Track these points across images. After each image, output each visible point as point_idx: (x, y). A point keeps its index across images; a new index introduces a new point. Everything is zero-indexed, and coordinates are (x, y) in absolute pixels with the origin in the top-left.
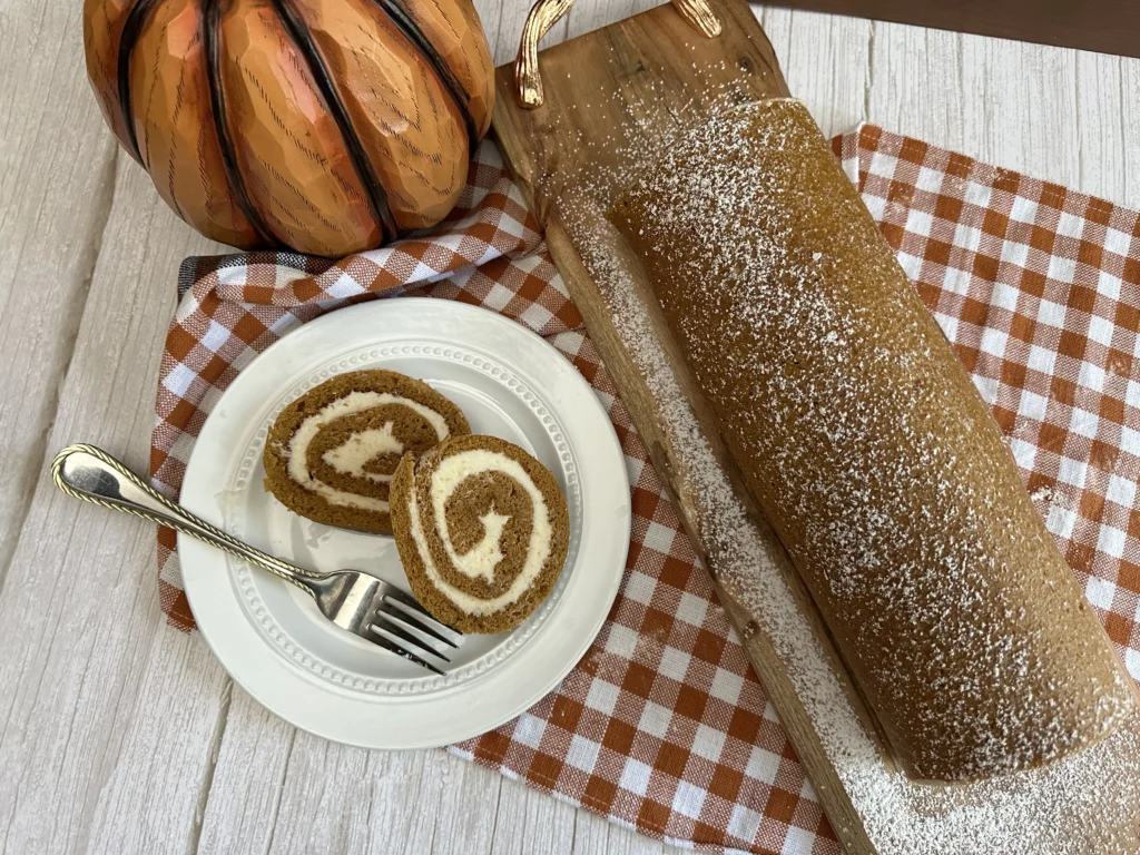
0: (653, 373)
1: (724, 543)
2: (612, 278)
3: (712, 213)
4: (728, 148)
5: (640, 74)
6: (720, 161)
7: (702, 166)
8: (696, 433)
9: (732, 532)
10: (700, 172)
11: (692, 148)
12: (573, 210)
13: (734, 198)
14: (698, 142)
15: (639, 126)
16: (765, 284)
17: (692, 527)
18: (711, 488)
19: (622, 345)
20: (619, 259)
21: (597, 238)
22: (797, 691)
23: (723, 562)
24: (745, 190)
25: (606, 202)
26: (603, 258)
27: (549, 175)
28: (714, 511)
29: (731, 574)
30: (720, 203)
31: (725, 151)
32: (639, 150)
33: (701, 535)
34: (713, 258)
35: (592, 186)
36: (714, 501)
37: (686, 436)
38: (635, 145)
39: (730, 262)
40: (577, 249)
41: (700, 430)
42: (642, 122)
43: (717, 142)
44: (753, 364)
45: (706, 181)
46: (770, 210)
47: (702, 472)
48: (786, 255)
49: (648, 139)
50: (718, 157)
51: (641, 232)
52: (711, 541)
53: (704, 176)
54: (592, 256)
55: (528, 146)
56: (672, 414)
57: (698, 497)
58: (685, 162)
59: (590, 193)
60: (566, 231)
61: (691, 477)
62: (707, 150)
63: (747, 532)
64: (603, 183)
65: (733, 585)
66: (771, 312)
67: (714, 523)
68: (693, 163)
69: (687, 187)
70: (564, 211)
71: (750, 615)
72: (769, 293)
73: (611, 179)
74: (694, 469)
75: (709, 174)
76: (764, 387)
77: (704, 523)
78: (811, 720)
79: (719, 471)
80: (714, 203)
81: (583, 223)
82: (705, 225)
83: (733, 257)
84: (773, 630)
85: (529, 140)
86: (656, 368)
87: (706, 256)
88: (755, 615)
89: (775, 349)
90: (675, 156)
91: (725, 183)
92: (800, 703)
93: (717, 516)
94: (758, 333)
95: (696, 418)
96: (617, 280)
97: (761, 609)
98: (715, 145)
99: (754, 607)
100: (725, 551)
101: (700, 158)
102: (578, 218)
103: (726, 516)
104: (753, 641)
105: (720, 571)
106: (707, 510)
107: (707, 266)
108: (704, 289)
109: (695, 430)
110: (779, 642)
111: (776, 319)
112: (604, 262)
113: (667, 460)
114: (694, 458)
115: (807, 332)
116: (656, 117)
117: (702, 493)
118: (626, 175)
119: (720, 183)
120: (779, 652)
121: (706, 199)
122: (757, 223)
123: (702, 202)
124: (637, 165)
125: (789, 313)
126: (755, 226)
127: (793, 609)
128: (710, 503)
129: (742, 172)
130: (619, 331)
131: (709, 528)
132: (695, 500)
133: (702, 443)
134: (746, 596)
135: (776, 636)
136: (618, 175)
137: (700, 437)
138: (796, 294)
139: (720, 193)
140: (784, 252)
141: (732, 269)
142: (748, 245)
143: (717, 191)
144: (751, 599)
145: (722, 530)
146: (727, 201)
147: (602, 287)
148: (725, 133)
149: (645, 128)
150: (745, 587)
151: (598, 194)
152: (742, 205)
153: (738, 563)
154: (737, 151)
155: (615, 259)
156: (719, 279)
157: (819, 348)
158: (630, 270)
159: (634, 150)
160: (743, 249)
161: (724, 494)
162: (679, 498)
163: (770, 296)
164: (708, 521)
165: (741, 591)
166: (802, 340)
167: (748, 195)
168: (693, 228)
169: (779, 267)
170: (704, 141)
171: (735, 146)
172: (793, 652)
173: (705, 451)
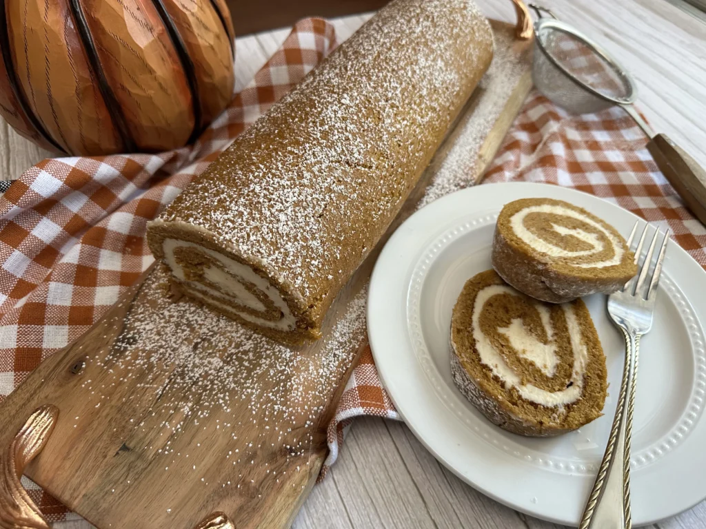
2: (345, 339)
3: (305, 203)
4: (245, 213)
5: (131, 445)
6: (261, 213)
7: (271, 226)
10: (275, 226)
11: (258, 241)
12: (309, 407)
13: (286, 191)
14: (252, 238)
15: (192, 409)
16: (335, 150)
21: (321, 371)
24: (276, 186)
25: (285, 386)
26: (335, 355)
27: (291, 450)
30: (295, 199)
31: (250, 214)
32: (216, 394)
34: (334, 192)
35: (276, 407)
38: (213, 400)
39: (332, 178)
40: (341, 378)
42: (186, 410)
43: (245, 224)
44: (385, 145)
45: (282, 217)
46: (282, 164)
48: (309, 143)
49: (201, 394)
50: (258, 216)
53: (278, 221)
54: (339, 364)
58: (272, 244)
59: (284, 404)
62: (256, 227)
64: (269, 400)
66: (351, 139)
68: (270, 235)
69: (292, 232)
72: (340, 144)
73: (259, 396)
75: (275, 217)
80: (296, 204)
81: (315, 389)
82: (314, 208)
83: (328, 176)
89: (371, 131)
90: (270, 255)
91: (277, 201)
94: (367, 145)
96: (345, 334)
98: (248, 223)
101: (265, 230)
102: (315, 397)
107: (341, 196)
108: (356, 195)
111: (354, 135)
112: (337, 352)
115: (352, 114)
116: (173, 402)
118: (248, 387)
119: (279, 206)
121: (296, 212)
122: (296, 168)
123: (299, 215)
124: (233, 385)
125: (346, 128)
126: (300, 168)
129: (262, 195)
136: (252, 394)
138: (332, 128)
139: (287, 202)
140: (307, 145)
141: (336, 175)
142: (315, 169)
143: (287, 205)
146: (291, 194)
147: (358, 341)
148: (233, 222)
149: (190, 404)
151: (281, 397)
152: (289, 183)
154: (245, 205)
155: (329, 347)
156: (346, 184)
157: (357, 105)
159: (219, 398)
160: (320, 171)
163: (342, 143)
166: (358, 116)
167: (278, 182)
168: (320, 217)
169: (319, 144)
170: (249, 235)
171: (241, 209)
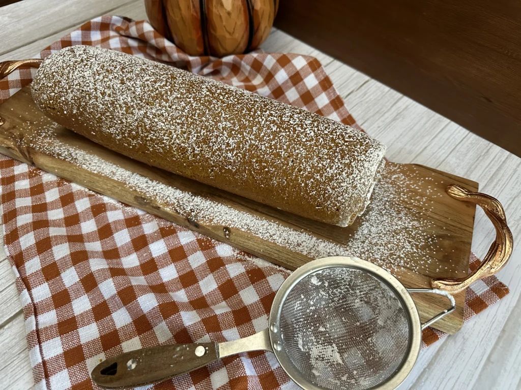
0: (114, 174)
1: (191, 210)
2: (73, 155)
8: (150, 182)
9: (192, 204)
17: (173, 213)
18: (171, 196)
19: (93, 174)
20: (72, 148)
21: (58, 147)
22: (261, 238)
23: (196, 216)
26: (65, 152)
27: (21, 140)
28: (178, 202)
29: (202, 217)
33: (179, 213)
35: (45, 134)
36: (175, 198)
37: (146, 185)
40: (50, 155)
41: (150, 180)
47: (162, 192)
51: (65, 112)
52: (185, 212)
54: (59, 154)
55: (5, 137)
56: (134, 182)
57: (167, 202)
60: (41, 153)
61: (159, 197)
63: (198, 200)
65: (206, 220)
67: (181, 206)
70: (36, 147)
71: (221, 226)
74: (158, 194)
76: (148, 117)
77: (177, 208)
78: (276, 244)
79: (170, 188)
81: (48, 146)
84: (235, 225)
85: (5, 135)
86: (115, 172)
87: (93, 95)
88: (223, 224)
92: (266, 240)
93: (181, 203)
95: (146, 177)
96: (77, 155)
97: (224, 221)
99: (221, 222)
100: (194, 212)
102: (44, 146)
103: (184, 200)
104: (231, 236)
105: (197, 220)
106: (175, 203)
109: (149, 181)
110: (240, 227)
113: (144, 199)
114: (155, 190)
117: (168, 199)
120: (243, 230)
127: (237, 212)
128: (174, 200)
130: (89, 169)
131: (180, 208)
132: (167, 204)
133: (155, 183)
134: (215, 221)
135: (238, 225)
137: (153, 182)
144: (217, 221)
145: (187, 206)
147: (71, 160)
150: (212, 218)
151: (49, 135)
153: (203, 212)
158: (80, 148)
161: (178, 194)
162: (159, 208)
164: (178, 207)
165: (211, 220)
172: (249, 226)
173: (158, 185)
